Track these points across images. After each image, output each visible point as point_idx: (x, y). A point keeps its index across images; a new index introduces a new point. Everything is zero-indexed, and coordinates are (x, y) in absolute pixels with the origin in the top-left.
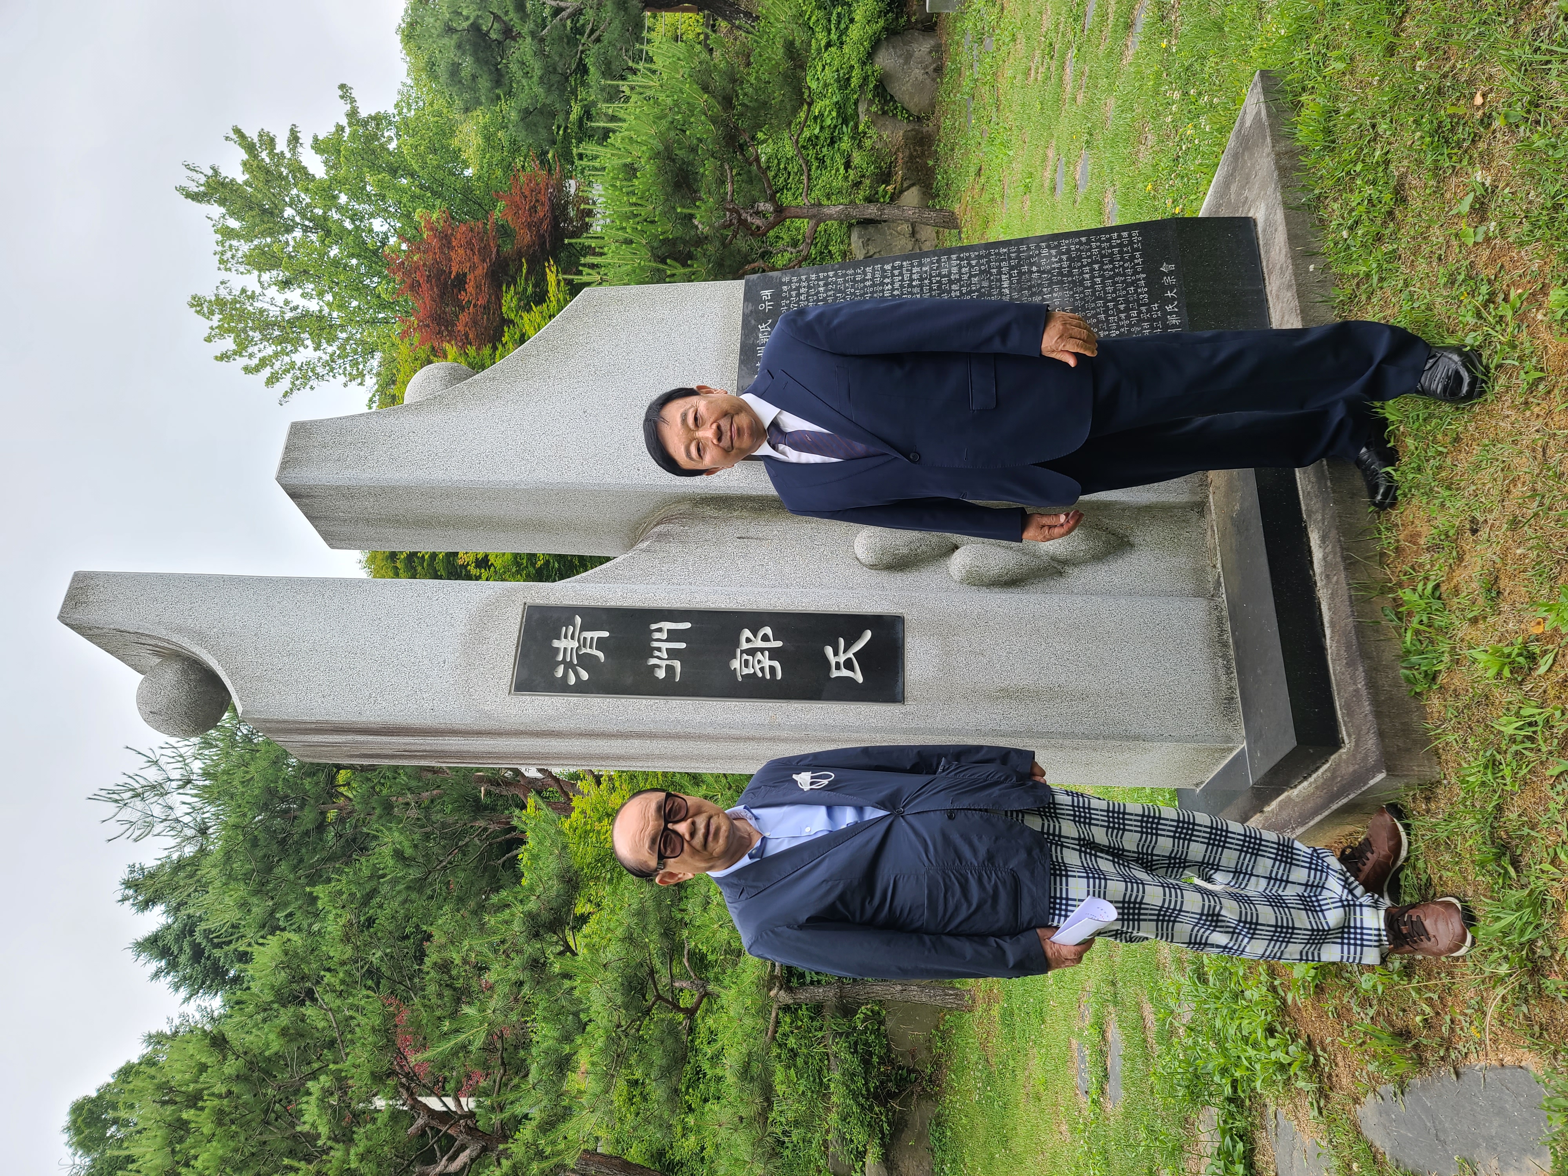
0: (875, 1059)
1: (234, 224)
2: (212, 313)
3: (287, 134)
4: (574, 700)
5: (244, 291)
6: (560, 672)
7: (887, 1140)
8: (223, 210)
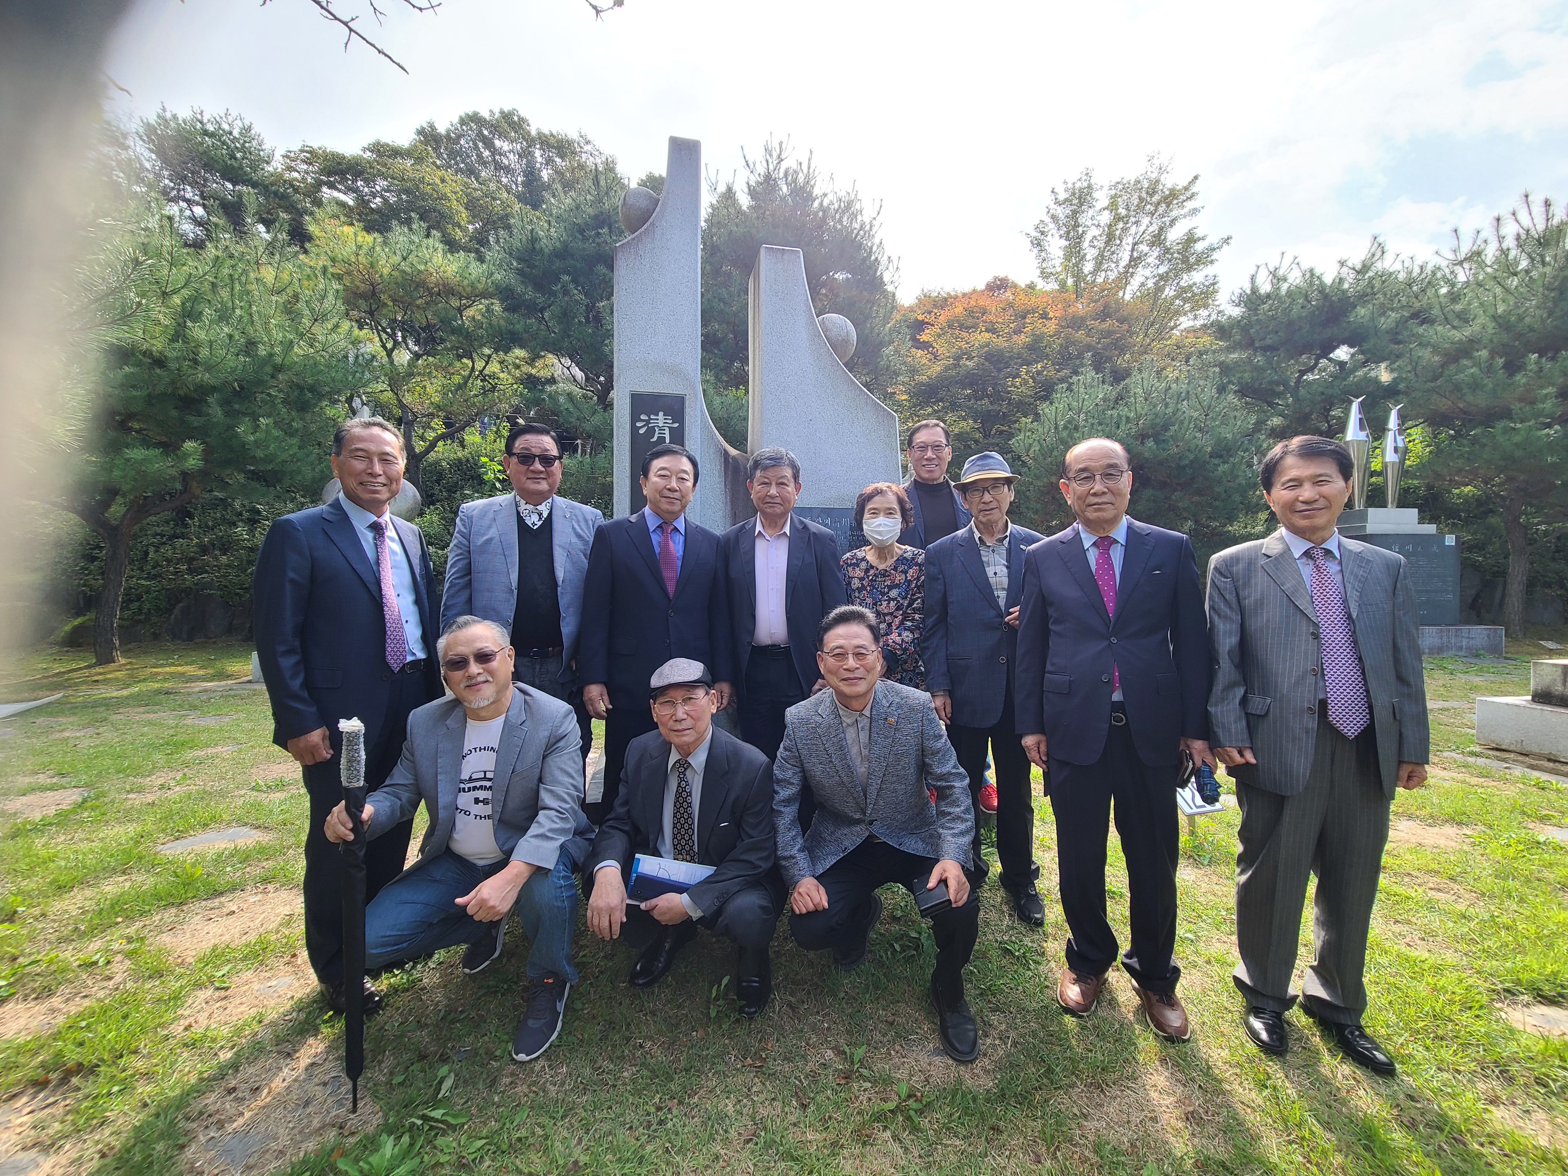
4: (628, 427)
6: (643, 417)
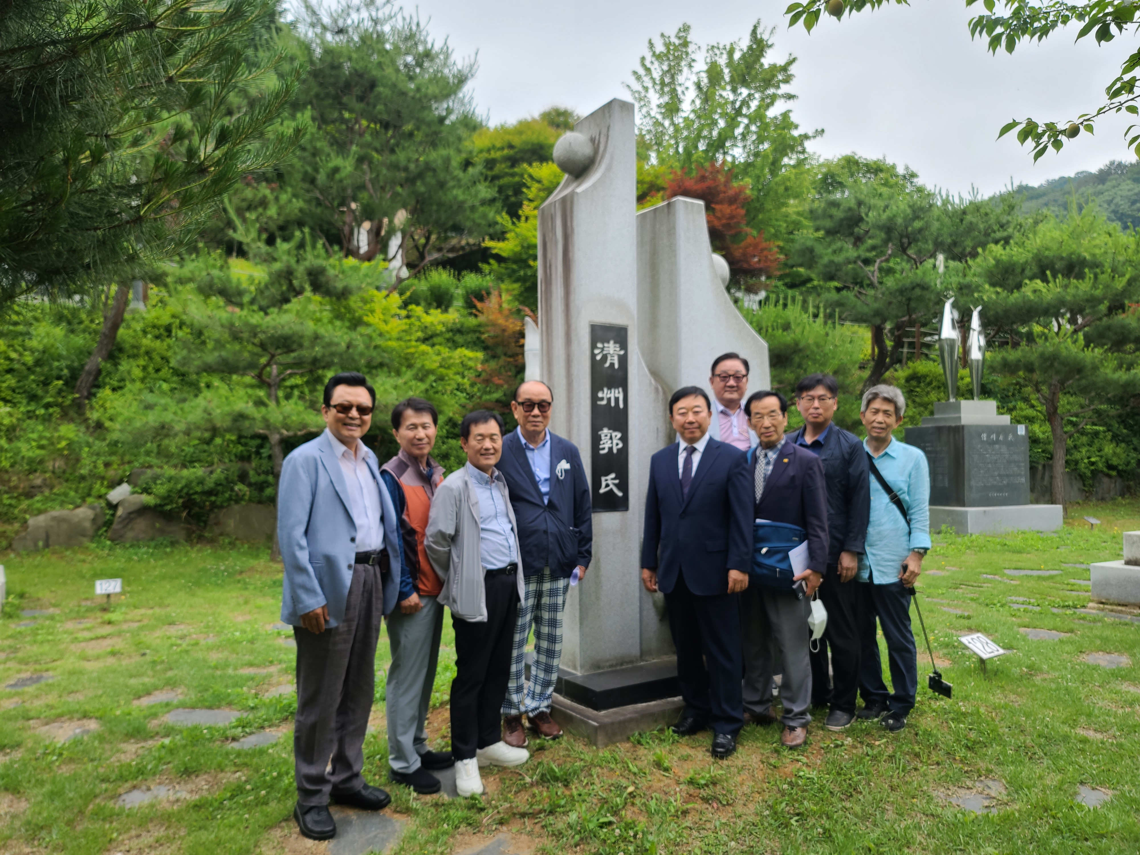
0: (213, 498)
1: (737, 55)
2: (679, 38)
3: (793, 93)
4: (588, 353)
5: (694, 60)
6: (599, 345)
7: (159, 509)
8: (745, 49)
